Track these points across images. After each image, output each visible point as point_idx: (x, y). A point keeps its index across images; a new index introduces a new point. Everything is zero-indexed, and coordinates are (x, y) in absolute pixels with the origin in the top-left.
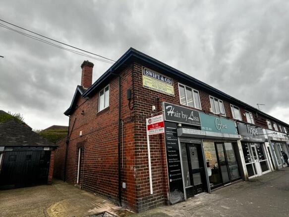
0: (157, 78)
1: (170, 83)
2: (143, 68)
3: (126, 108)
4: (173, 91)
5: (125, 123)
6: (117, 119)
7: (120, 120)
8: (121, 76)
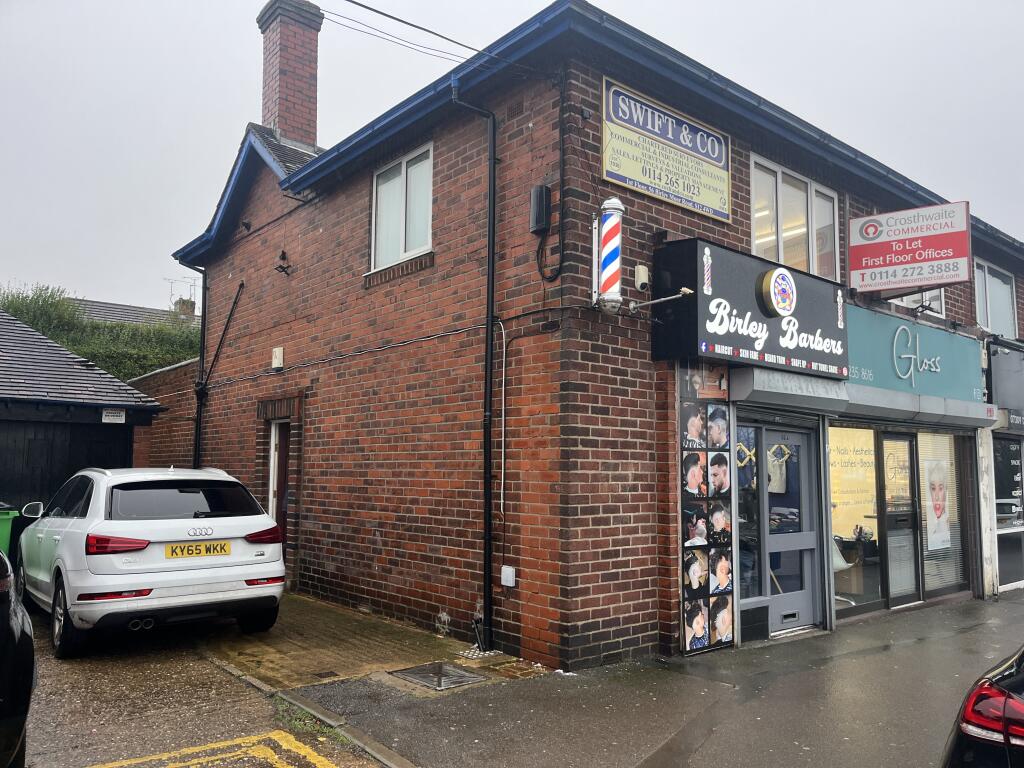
0: (663, 133)
1: (718, 159)
2: (609, 85)
3: (521, 271)
4: (726, 195)
5: (512, 337)
6: (477, 311)
7: (492, 320)
8: (499, 117)
